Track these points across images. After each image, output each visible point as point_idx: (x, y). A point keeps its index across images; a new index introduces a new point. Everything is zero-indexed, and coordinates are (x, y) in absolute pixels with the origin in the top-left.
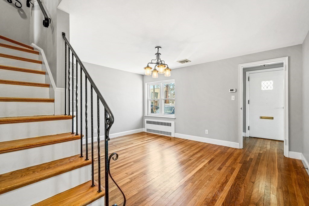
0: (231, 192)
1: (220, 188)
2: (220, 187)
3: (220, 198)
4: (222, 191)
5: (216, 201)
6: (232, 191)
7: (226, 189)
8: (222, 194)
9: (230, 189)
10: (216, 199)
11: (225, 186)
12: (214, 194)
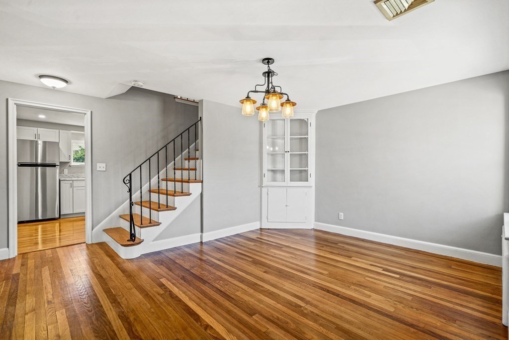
0: (107, 325)
1: (125, 316)
2: (128, 318)
3: (112, 308)
4: (119, 316)
5: (111, 303)
6: (107, 327)
7: (117, 321)
8: (114, 313)
9: (112, 327)
10: (114, 304)
11: (123, 325)
12: (123, 306)
